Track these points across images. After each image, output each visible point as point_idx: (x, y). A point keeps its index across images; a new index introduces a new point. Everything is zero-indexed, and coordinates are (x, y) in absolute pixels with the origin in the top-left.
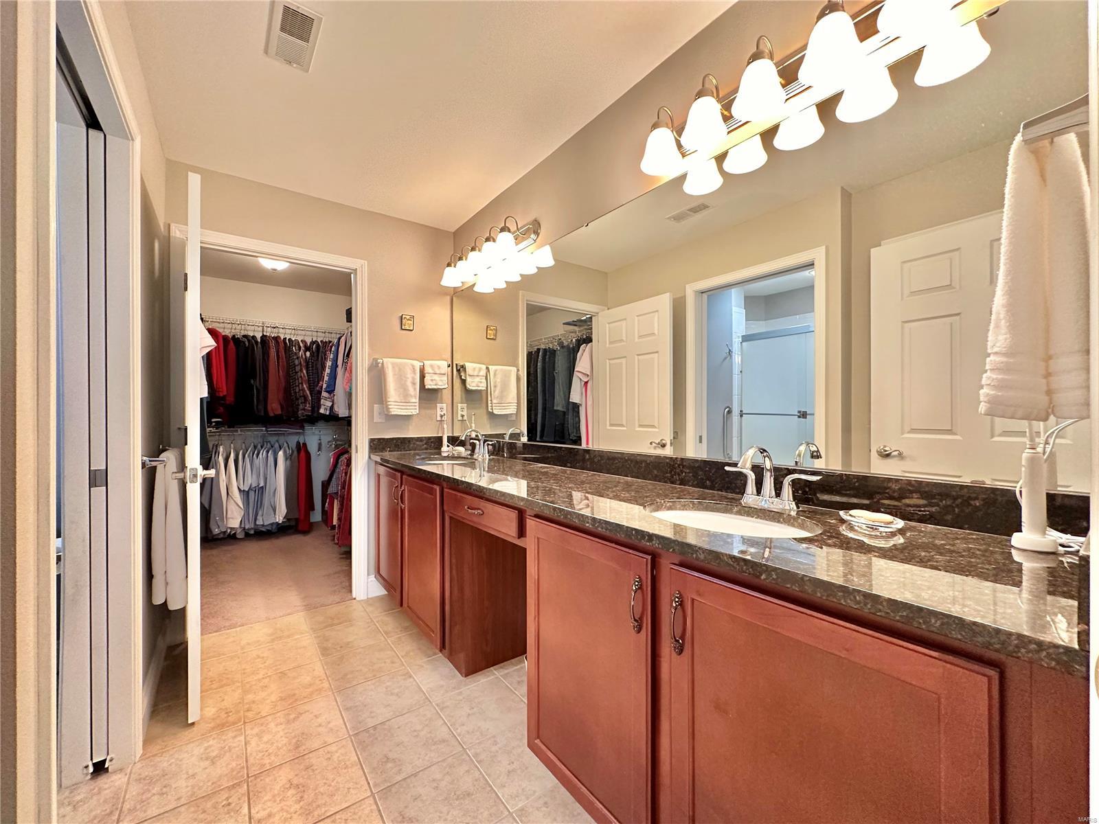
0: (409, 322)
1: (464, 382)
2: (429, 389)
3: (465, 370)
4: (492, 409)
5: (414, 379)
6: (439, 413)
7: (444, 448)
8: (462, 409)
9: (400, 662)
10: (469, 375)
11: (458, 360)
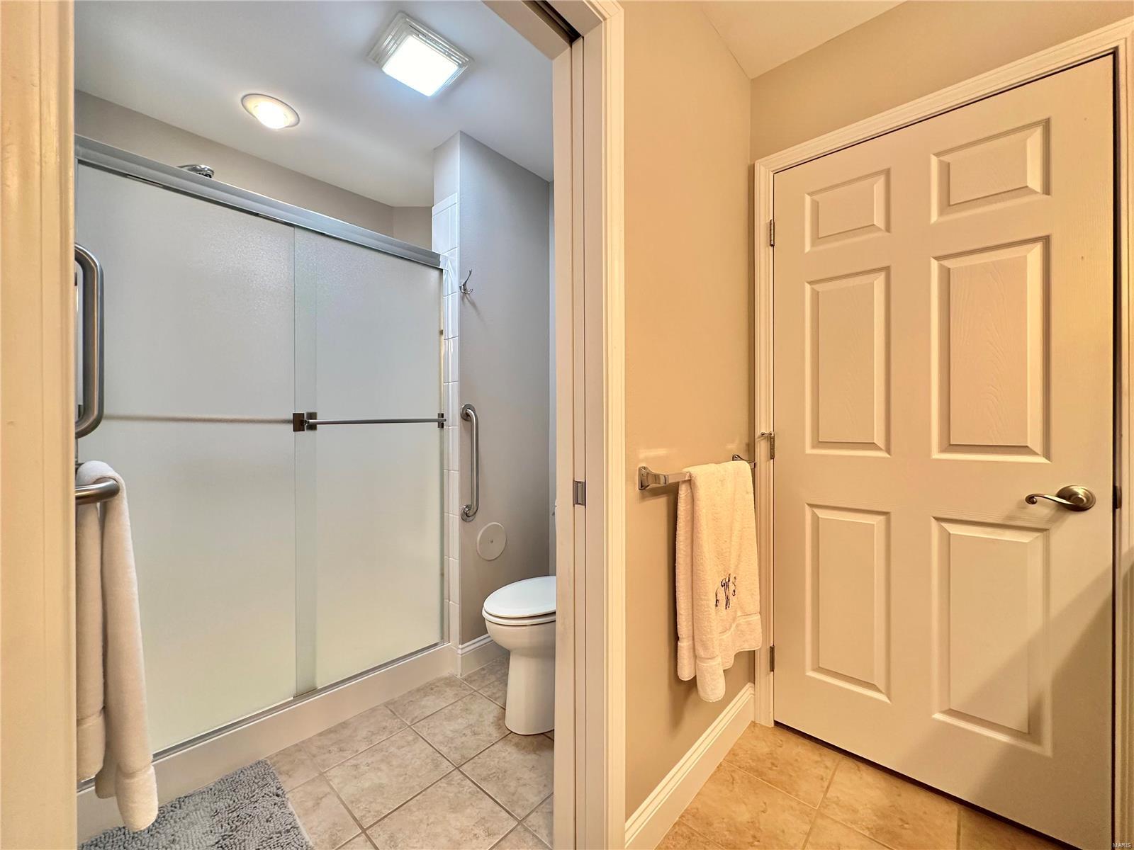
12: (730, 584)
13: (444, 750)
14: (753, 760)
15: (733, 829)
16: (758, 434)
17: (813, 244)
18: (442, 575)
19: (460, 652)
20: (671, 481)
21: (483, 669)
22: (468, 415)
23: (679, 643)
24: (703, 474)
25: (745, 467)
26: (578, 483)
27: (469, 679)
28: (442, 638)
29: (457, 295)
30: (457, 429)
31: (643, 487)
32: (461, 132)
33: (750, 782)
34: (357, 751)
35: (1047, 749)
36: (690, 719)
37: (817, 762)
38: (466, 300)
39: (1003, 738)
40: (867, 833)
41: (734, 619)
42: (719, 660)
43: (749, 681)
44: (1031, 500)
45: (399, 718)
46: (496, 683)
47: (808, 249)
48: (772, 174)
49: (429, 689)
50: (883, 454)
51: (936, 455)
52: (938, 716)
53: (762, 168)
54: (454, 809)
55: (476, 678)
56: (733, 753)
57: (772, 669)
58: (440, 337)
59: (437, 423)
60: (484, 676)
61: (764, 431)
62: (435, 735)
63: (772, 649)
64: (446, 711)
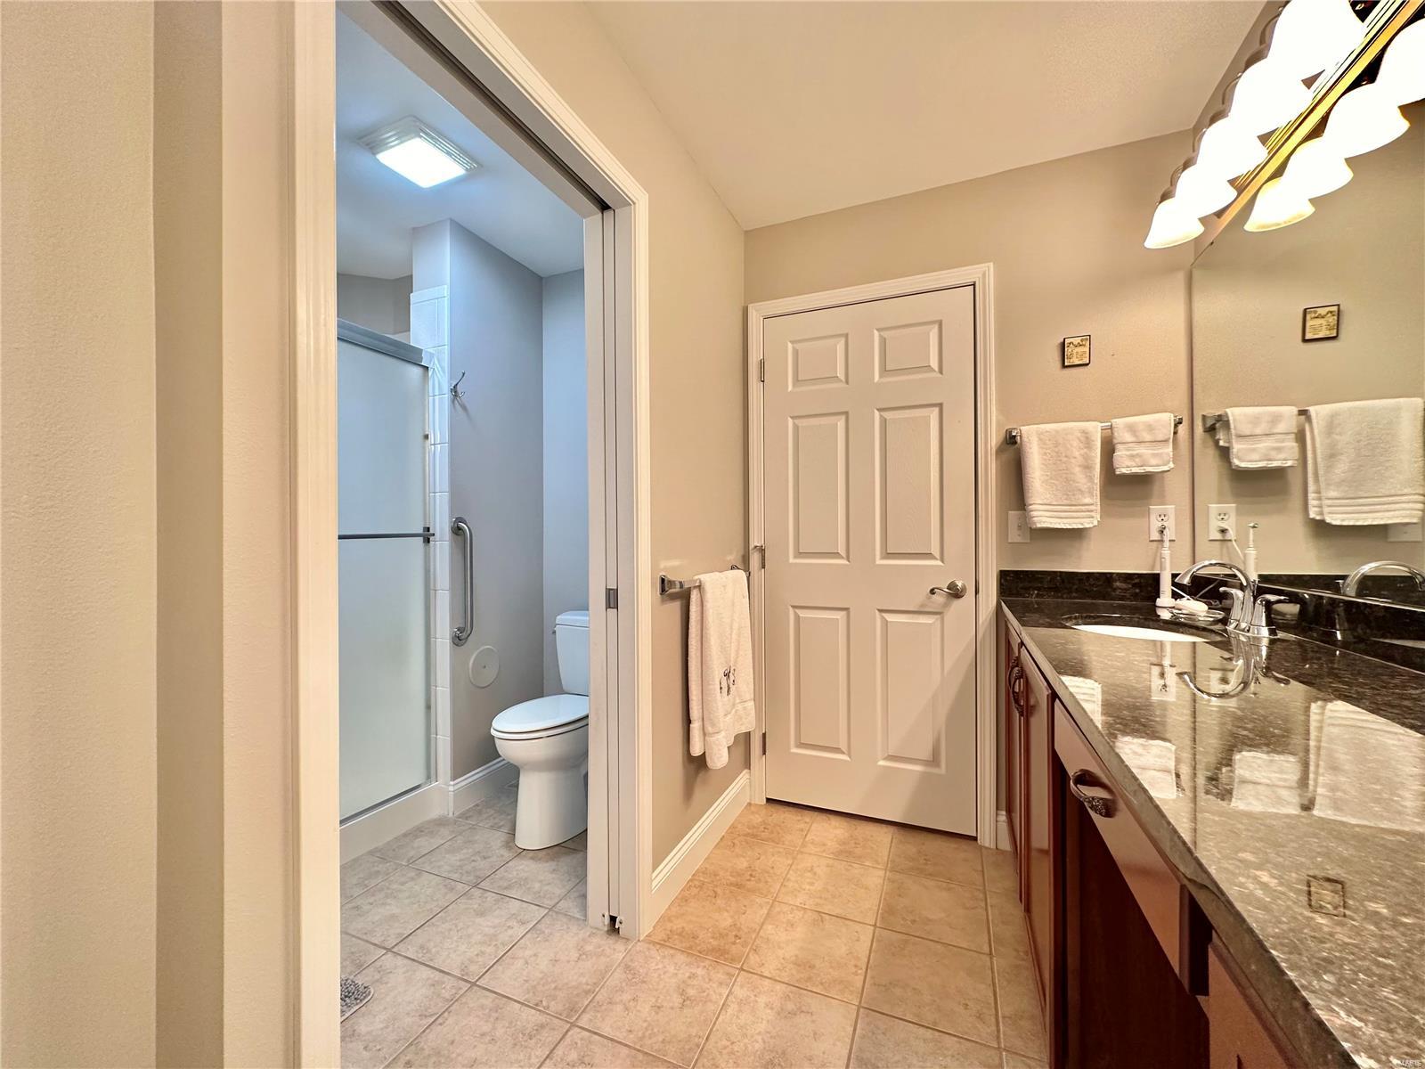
0: (1080, 349)
1: (1225, 453)
2: (1124, 476)
3: (1227, 425)
4: (1321, 513)
5: (1087, 458)
6: (1155, 524)
7: (1165, 599)
8: (1221, 514)
9: (994, 1028)
10: (1239, 436)
11: (1208, 407)
12: (731, 674)
13: (455, 876)
14: (749, 829)
15: (734, 874)
16: (752, 546)
17: (794, 386)
18: (428, 707)
19: (451, 789)
20: (686, 586)
21: (477, 805)
22: (459, 528)
23: (691, 725)
24: (708, 579)
25: (742, 574)
26: (610, 589)
27: (465, 816)
28: (429, 777)
29: (447, 397)
30: (446, 544)
31: (663, 590)
32: (451, 220)
33: (747, 843)
34: (352, 896)
35: (943, 770)
36: (699, 794)
37: (799, 821)
38: (456, 402)
39: (918, 768)
40: (831, 856)
41: (734, 705)
42: (723, 733)
43: (746, 768)
44: (932, 592)
45: (390, 862)
46: (495, 815)
47: (790, 388)
48: (762, 319)
49: (419, 831)
50: (845, 562)
51: (879, 562)
52: (882, 763)
53: (755, 313)
54: (482, 914)
55: (471, 814)
56: (733, 827)
57: (764, 753)
58: (424, 443)
59: (422, 538)
60: (480, 813)
61: (756, 544)
62: (439, 867)
63: (764, 735)
64: (446, 846)
